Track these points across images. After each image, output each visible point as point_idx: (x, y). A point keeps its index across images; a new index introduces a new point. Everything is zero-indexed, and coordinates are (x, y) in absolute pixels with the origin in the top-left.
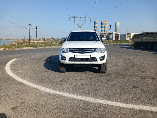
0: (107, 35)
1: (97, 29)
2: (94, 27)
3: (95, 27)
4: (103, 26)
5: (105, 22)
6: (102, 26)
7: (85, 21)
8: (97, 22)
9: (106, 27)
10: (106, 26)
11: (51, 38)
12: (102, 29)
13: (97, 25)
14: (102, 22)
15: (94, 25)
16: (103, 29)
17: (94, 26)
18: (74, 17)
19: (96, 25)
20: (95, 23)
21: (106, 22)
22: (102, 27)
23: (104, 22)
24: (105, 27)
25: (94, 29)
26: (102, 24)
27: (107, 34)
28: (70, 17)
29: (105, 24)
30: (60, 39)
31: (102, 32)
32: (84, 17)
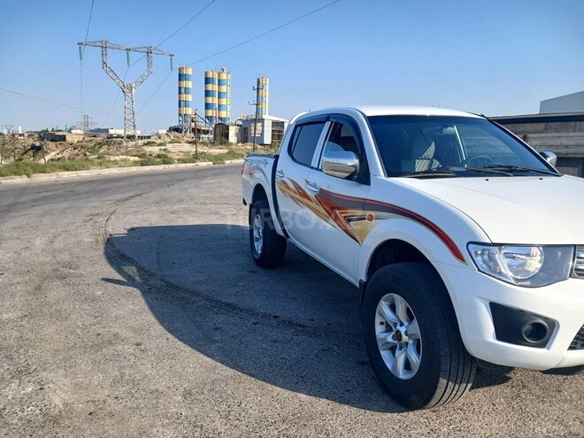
0: (241, 126)
1: (190, 100)
2: (180, 93)
3: (183, 90)
4: (213, 87)
5: (219, 74)
6: (210, 87)
7: (150, 64)
8: (190, 72)
9: (222, 95)
10: (223, 89)
12: (210, 100)
13: (190, 84)
14: (206, 73)
15: (180, 84)
16: (213, 100)
17: (180, 88)
18: (100, 44)
19: (184, 84)
20: (181, 77)
21: (224, 76)
22: (207, 93)
23: (216, 76)
24: (219, 93)
25: (180, 97)
26: (207, 81)
27: (240, 123)
28: (79, 44)
29: (219, 80)
30: (20, 135)
31: (210, 113)
32: (146, 50)
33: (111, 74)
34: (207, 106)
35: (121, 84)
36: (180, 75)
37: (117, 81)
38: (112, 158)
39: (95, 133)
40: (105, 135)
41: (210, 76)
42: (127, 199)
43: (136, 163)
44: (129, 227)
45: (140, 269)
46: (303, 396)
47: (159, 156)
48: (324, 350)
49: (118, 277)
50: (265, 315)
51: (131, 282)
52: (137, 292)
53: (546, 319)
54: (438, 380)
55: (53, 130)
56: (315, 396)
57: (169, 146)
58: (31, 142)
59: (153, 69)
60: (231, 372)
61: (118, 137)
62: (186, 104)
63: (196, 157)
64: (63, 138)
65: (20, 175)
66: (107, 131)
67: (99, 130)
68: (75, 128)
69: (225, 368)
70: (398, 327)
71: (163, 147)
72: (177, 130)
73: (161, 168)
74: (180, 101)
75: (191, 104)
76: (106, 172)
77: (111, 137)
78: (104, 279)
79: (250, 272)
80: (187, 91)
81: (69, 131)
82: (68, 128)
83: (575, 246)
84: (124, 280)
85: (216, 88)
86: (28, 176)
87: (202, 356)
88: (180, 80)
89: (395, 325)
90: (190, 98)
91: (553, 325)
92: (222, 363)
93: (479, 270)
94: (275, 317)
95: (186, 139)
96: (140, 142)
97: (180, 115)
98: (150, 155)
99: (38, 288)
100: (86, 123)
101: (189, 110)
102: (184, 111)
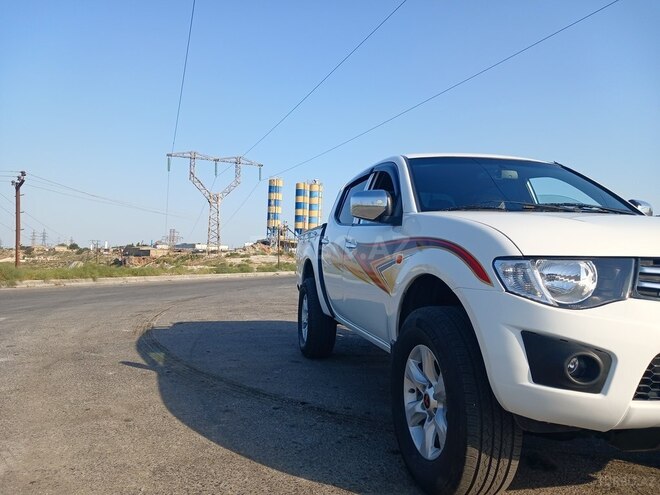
1: (280, 212)
2: (269, 205)
3: (273, 203)
4: (305, 199)
5: (311, 186)
6: (301, 199)
7: (238, 174)
8: (280, 184)
9: (314, 207)
10: (315, 200)
11: (63, 245)
12: (300, 212)
13: (280, 196)
14: (297, 185)
15: (270, 196)
16: (304, 212)
17: (270, 201)
18: (189, 155)
19: (273, 196)
20: (272, 189)
21: (316, 188)
22: (298, 206)
23: (308, 188)
24: (310, 205)
25: (269, 209)
26: (298, 193)
28: (168, 155)
29: (311, 192)
30: (106, 250)
31: (300, 225)
32: (235, 160)
33: (197, 184)
34: (297, 218)
35: (207, 194)
36: (270, 187)
37: (204, 191)
38: (189, 268)
39: (179, 248)
40: (191, 250)
41: (301, 187)
42: (188, 300)
43: (211, 271)
44: (176, 321)
45: (168, 355)
46: (303, 481)
47: (239, 266)
48: (351, 437)
49: (141, 361)
50: (291, 401)
51: (152, 365)
52: (154, 374)
53: (598, 350)
54: (466, 449)
55: (138, 245)
56: (319, 481)
57: (252, 258)
58: (115, 257)
59: (241, 179)
60: (224, 451)
61: (204, 251)
62: (275, 216)
63: (279, 266)
64: (147, 253)
65: (86, 278)
66: (193, 246)
67: (185, 245)
68: (160, 243)
69: (219, 447)
70: (427, 390)
71: (245, 259)
72: (265, 243)
73: (238, 275)
74: (269, 214)
75: (280, 217)
76: (177, 278)
77: (198, 251)
78: (123, 363)
79: (293, 361)
80: (277, 203)
81: (155, 247)
82: (154, 243)
83: (636, 258)
84: (145, 364)
85: (307, 199)
86: (94, 279)
87: (197, 435)
88: (270, 192)
89: (424, 387)
90: (279, 210)
91: (609, 358)
92: (218, 443)
93: (507, 291)
94: (303, 403)
95: (272, 250)
96: (223, 254)
97: (268, 228)
98: (231, 265)
99: (47, 367)
100: (172, 238)
101: (278, 223)
102: (273, 224)
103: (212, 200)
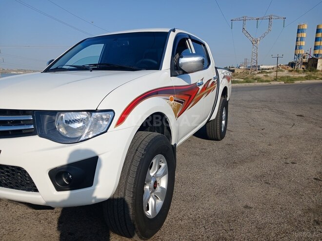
2: (297, 41)
3: (299, 39)
6: (319, 35)
7: (270, 25)
8: (306, 27)
12: (318, 43)
13: (304, 35)
14: (318, 26)
15: (298, 35)
17: (297, 38)
18: (243, 19)
19: (300, 35)
20: (299, 31)
22: (317, 39)
25: (297, 44)
26: (318, 31)
28: (232, 20)
32: (269, 17)
33: (247, 34)
34: (316, 48)
36: (298, 30)
37: (250, 38)
39: (250, 68)
41: (321, 27)
62: (300, 47)
64: (233, 71)
66: (259, 66)
67: (254, 66)
68: (242, 66)
72: (293, 64)
74: (296, 46)
75: (303, 47)
80: (302, 39)
82: (238, 66)
88: (298, 33)
90: (303, 43)
97: (295, 55)
100: (246, 63)
101: (302, 52)
102: (298, 52)
103: (254, 42)
